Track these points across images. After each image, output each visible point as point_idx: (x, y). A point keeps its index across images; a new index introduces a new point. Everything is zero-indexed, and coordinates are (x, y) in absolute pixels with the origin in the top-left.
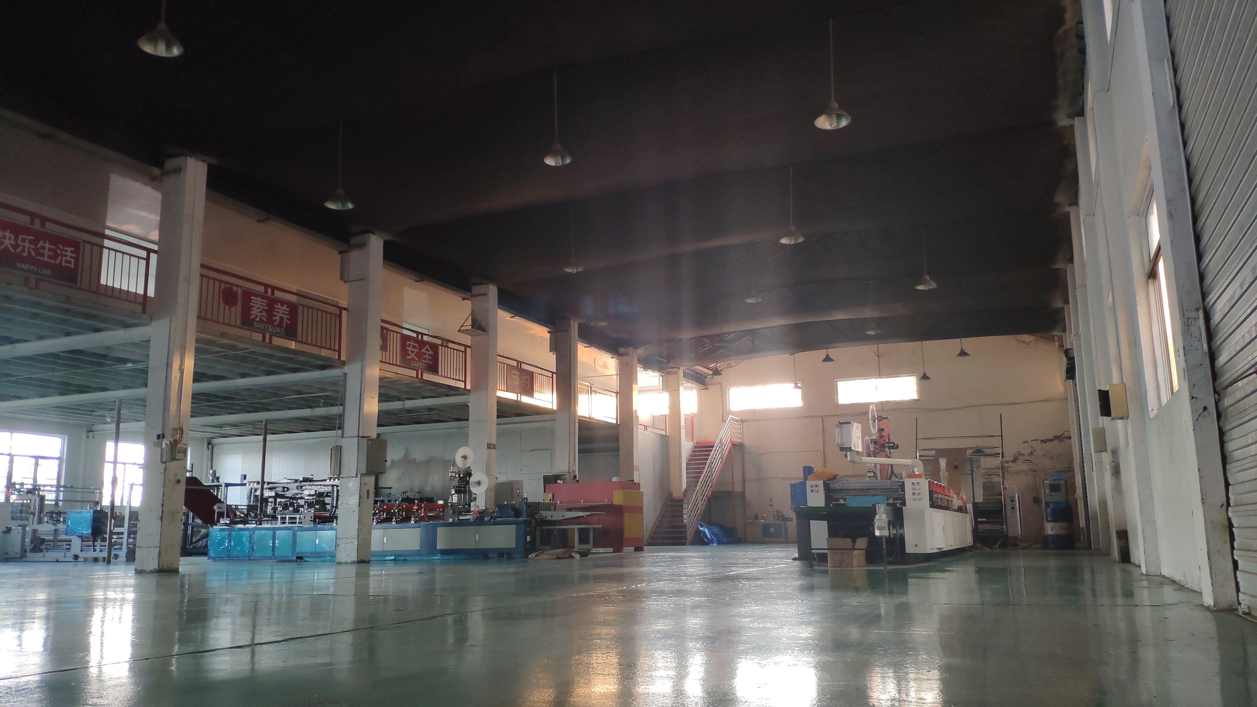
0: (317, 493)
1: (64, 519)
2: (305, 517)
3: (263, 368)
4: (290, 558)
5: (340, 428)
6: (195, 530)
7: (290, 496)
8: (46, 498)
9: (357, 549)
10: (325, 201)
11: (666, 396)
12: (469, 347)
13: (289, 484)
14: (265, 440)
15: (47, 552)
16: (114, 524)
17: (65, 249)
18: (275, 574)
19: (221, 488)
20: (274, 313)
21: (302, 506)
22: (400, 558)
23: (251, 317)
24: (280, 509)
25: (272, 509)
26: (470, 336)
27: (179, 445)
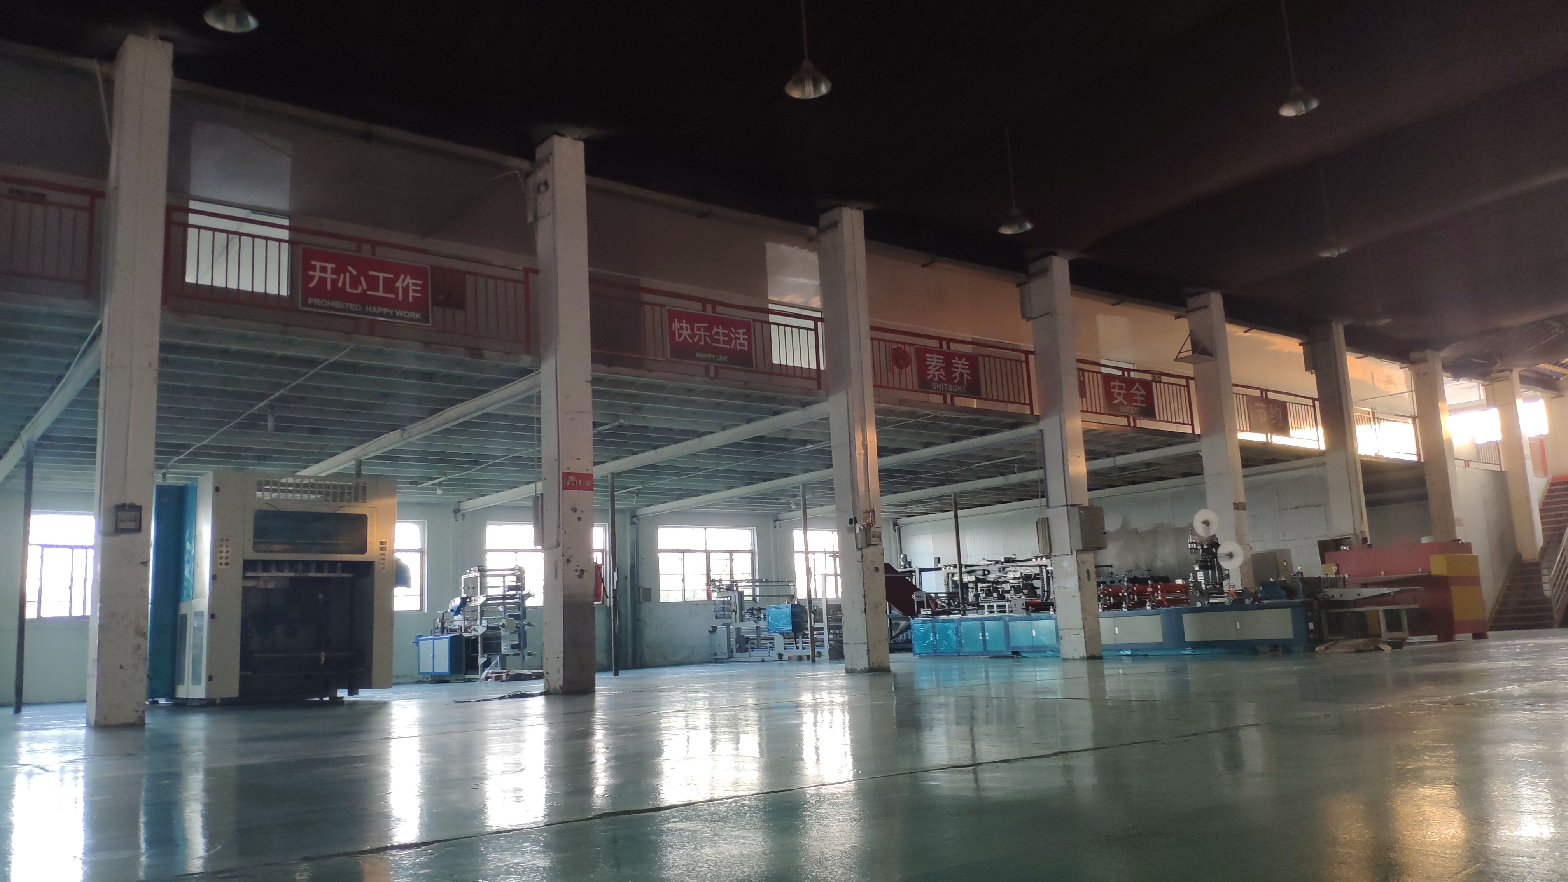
0: (1023, 575)
1: (764, 615)
2: (1015, 605)
3: (947, 434)
4: (1005, 654)
5: (1043, 497)
6: (894, 622)
7: (992, 580)
8: (745, 594)
9: (1085, 642)
10: (999, 227)
11: (1494, 414)
12: (1192, 379)
13: (990, 566)
14: (956, 517)
15: (753, 651)
16: (814, 619)
17: (738, 331)
18: (990, 673)
19: (914, 574)
20: (953, 369)
21: (1008, 592)
22: (1140, 653)
23: (929, 377)
24: (983, 595)
25: (975, 596)
26: (1192, 365)
27: (873, 529)
